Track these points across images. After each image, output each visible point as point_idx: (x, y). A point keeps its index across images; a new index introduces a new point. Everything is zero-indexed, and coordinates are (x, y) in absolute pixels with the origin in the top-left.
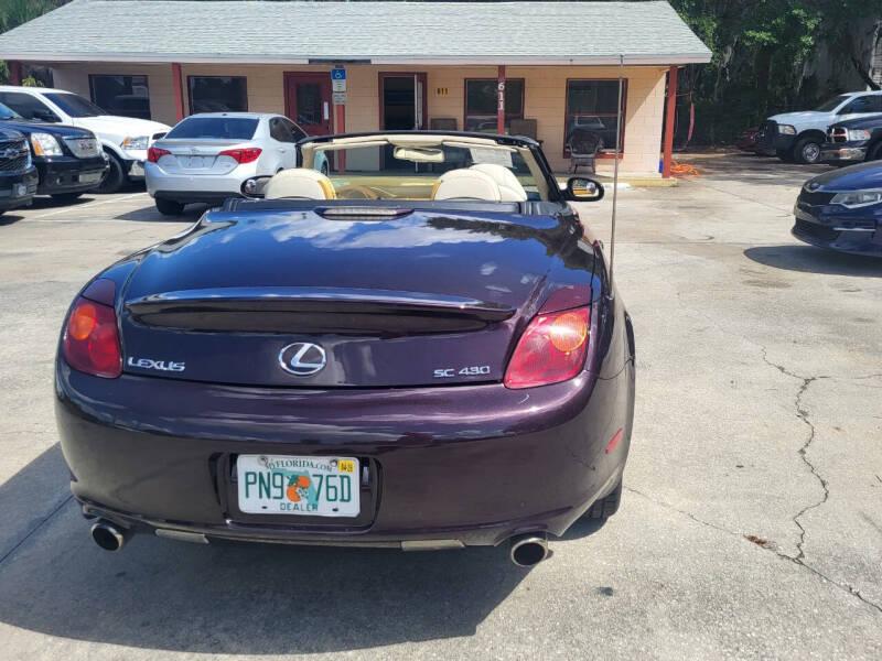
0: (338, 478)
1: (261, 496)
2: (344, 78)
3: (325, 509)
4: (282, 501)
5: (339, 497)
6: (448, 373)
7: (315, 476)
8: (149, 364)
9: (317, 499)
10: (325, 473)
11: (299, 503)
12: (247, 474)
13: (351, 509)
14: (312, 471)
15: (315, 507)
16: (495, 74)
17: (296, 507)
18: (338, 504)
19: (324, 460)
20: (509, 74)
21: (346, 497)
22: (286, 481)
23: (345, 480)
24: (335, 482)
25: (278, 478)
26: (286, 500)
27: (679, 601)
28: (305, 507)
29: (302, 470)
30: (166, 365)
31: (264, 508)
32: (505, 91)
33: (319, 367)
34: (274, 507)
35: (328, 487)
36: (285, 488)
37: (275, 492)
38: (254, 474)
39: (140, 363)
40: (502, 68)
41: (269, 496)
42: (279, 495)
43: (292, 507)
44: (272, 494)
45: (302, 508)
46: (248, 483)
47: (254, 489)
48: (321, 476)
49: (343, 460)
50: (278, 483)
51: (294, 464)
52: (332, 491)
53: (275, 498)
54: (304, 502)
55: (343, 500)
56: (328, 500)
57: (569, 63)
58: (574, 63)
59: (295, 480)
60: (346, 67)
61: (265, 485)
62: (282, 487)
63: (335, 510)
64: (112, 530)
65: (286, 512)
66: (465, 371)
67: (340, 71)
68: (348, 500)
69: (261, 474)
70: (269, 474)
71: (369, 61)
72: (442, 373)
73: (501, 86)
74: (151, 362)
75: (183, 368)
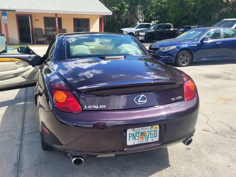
0: (154, 131)
1: (133, 140)
2: (6, 15)
3: (150, 140)
4: (138, 140)
5: (154, 136)
6: (174, 99)
7: (148, 132)
8: (93, 107)
9: (148, 138)
10: (150, 130)
11: (143, 140)
12: (130, 134)
13: (157, 139)
14: (147, 130)
15: (147, 140)
16: (54, 16)
17: (142, 141)
18: (153, 138)
19: (150, 127)
20: (58, 16)
21: (155, 136)
22: (140, 134)
23: (155, 131)
24: (153, 132)
25: (138, 134)
26: (140, 140)
27: (204, 147)
28: (145, 141)
29: (144, 130)
30: (99, 106)
31: (134, 143)
32: (58, 21)
33: (145, 101)
34: (136, 142)
35: (151, 134)
36: (140, 136)
37: (137, 138)
38: (131, 134)
39: (89, 107)
40: (56, 14)
41: (135, 139)
42: (138, 139)
43: (141, 141)
44: (136, 139)
45: (144, 141)
46: (130, 137)
47: (131, 138)
48: (149, 131)
49: (154, 126)
50: (138, 135)
51: (142, 129)
52: (152, 135)
53: (137, 140)
54: (144, 139)
55: (154, 137)
56: (151, 137)
57: (76, 14)
58: (78, 14)
59: (142, 134)
60: (6, 12)
61: (134, 137)
62: (139, 136)
63: (152, 140)
64: (81, 159)
65: (140, 143)
66: (177, 98)
67: (5, 13)
68: (156, 137)
69: (133, 134)
70: (135, 133)
71: (14, 11)
72: (173, 99)
73: (57, 19)
74: (94, 106)
75: (105, 107)
